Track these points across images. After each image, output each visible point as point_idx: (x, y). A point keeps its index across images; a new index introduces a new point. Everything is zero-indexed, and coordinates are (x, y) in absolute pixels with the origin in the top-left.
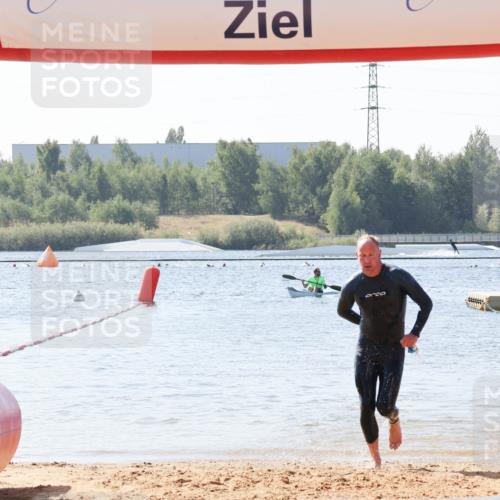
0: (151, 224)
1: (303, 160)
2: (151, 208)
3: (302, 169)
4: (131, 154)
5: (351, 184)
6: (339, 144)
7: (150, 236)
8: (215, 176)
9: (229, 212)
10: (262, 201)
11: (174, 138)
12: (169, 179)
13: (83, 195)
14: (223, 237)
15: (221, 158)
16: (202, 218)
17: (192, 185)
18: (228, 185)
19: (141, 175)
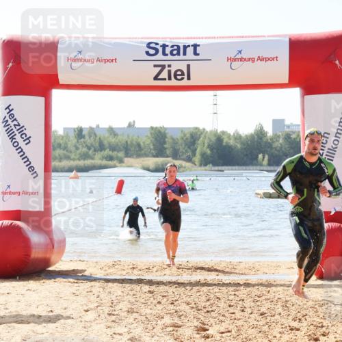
0: (121, 161)
1: (185, 135)
2: (121, 154)
3: (185, 139)
4: (114, 132)
5: (206, 145)
6: (201, 128)
7: (121, 166)
8: (148, 142)
9: (154, 156)
10: (168, 152)
11: (131, 125)
12: (129, 143)
13: (93, 149)
14: (152, 167)
15: (151, 134)
16: (142, 159)
17: (139, 145)
18: (154, 145)
19: (117, 141)
